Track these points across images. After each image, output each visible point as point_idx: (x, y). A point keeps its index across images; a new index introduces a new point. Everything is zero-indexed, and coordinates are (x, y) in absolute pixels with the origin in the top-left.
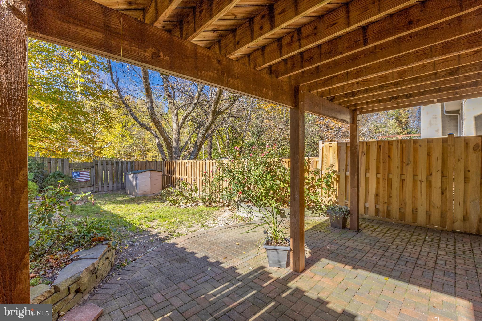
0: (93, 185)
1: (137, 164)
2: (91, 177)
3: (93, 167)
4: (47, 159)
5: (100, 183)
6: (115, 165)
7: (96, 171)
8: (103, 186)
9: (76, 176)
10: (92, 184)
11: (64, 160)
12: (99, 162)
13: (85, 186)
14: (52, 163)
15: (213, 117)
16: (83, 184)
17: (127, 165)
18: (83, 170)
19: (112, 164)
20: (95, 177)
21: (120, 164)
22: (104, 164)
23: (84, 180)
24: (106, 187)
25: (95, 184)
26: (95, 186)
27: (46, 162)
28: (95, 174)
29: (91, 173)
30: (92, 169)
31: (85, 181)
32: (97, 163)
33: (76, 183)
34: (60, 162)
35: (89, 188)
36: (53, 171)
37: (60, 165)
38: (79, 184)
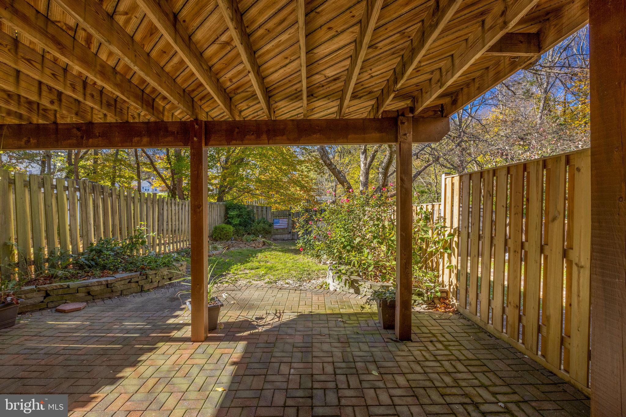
0: (290, 233)
2: (288, 225)
3: (290, 215)
4: (256, 207)
9: (277, 223)
10: (290, 231)
11: (268, 208)
13: (284, 233)
14: (260, 210)
15: (391, 150)
16: (281, 231)
18: (282, 217)
20: (291, 225)
23: (282, 227)
27: (255, 210)
28: (291, 222)
29: (288, 221)
33: (277, 229)
34: (265, 210)
35: (287, 235)
36: (260, 218)
37: (265, 212)
38: (279, 231)
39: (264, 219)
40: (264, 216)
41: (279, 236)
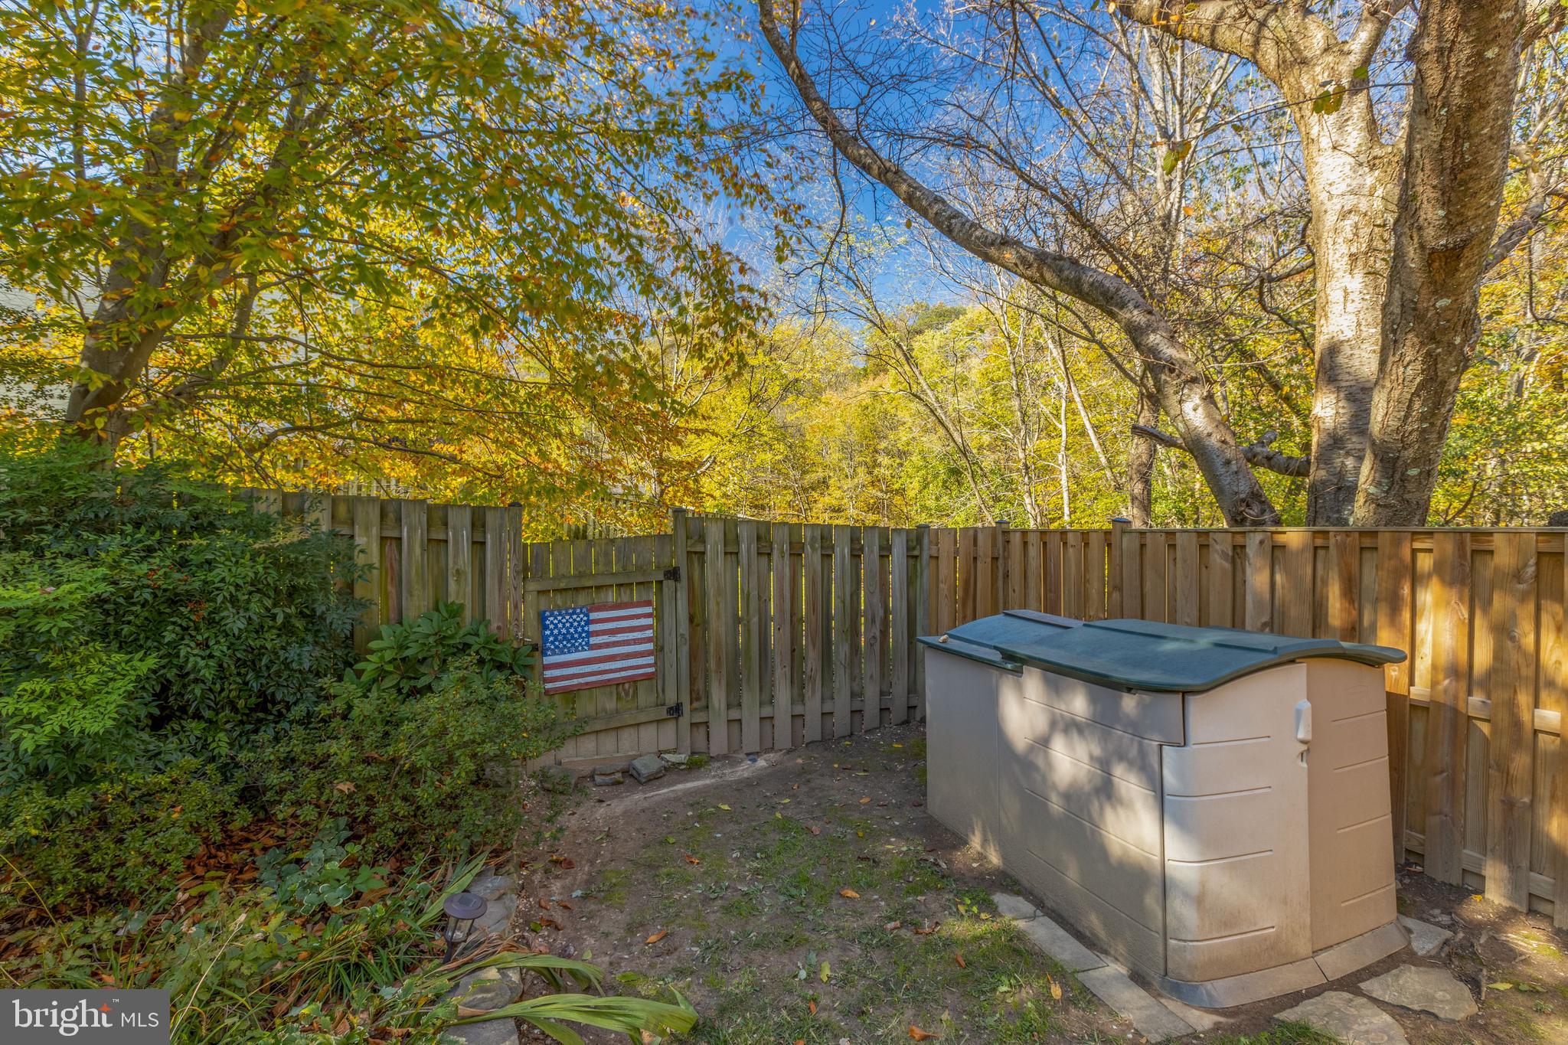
0: (676, 711)
1: (945, 547)
2: (659, 650)
3: (673, 574)
4: (374, 514)
5: (718, 696)
6: (812, 557)
7: (691, 602)
8: (734, 714)
9: (569, 641)
10: (671, 698)
11: (491, 519)
12: (714, 533)
13: (628, 719)
14: (413, 536)
16: (611, 705)
17: (885, 551)
18: (612, 596)
19: (796, 552)
20: (685, 650)
21: (842, 550)
22: (743, 547)
23: (616, 669)
24: (755, 725)
25: (685, 699)
26: (685, 720)
27: (367, 541)
28: (684, 628)
29: (659, 616)
30: (669, 584)
31: (618, 684)
32: (702, 539)
33: (570, 694)
34: (460, 535)
35: (648, 733)
36: (417, 604)
37: (461, 555)
38: (585, 706)
39: (455, 612)
40: (459, 592)
41: (588, 745)
